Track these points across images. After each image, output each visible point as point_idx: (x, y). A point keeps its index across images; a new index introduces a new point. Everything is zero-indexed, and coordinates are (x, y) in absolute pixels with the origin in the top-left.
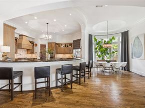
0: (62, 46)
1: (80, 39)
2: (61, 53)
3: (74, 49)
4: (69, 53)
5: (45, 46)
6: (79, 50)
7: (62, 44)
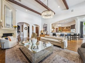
0: (65, 28)
1: (75, 25)
2: (64, 31)
3: (71, 29)
4: (69, 31)
5: (57, 28)
6: (74, 29)
7: (64, 27)
